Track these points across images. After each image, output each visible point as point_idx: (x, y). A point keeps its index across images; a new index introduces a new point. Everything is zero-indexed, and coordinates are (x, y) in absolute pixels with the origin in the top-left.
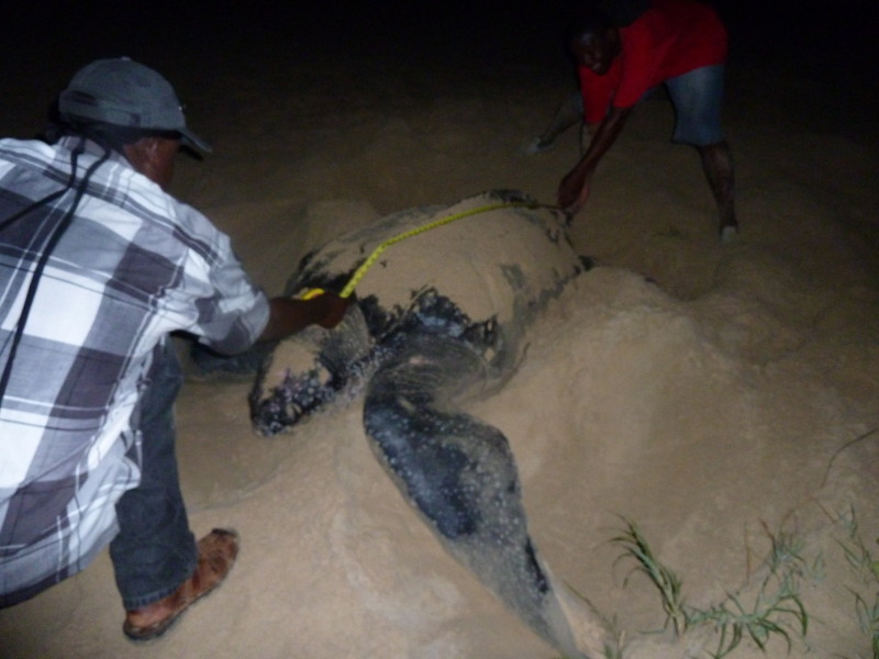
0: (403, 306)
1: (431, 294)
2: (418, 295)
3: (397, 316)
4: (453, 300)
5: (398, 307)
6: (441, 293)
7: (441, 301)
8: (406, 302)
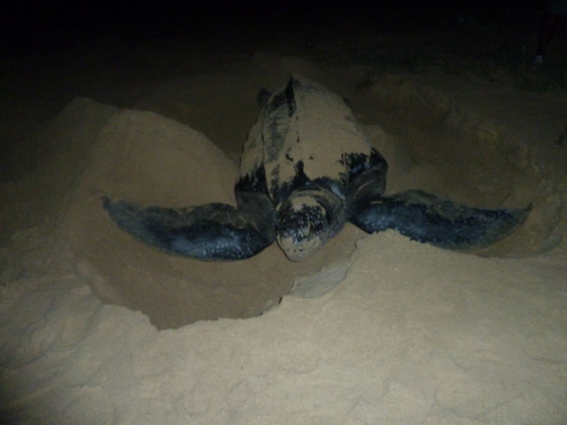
0: (343, 172)
1: (347, 157)
2: (344, 160)
3: (345, 178)
4: (355, 153)
5: (341, 174)
6: (349, 152)
7: (352, 156)
8: (343, 169)
